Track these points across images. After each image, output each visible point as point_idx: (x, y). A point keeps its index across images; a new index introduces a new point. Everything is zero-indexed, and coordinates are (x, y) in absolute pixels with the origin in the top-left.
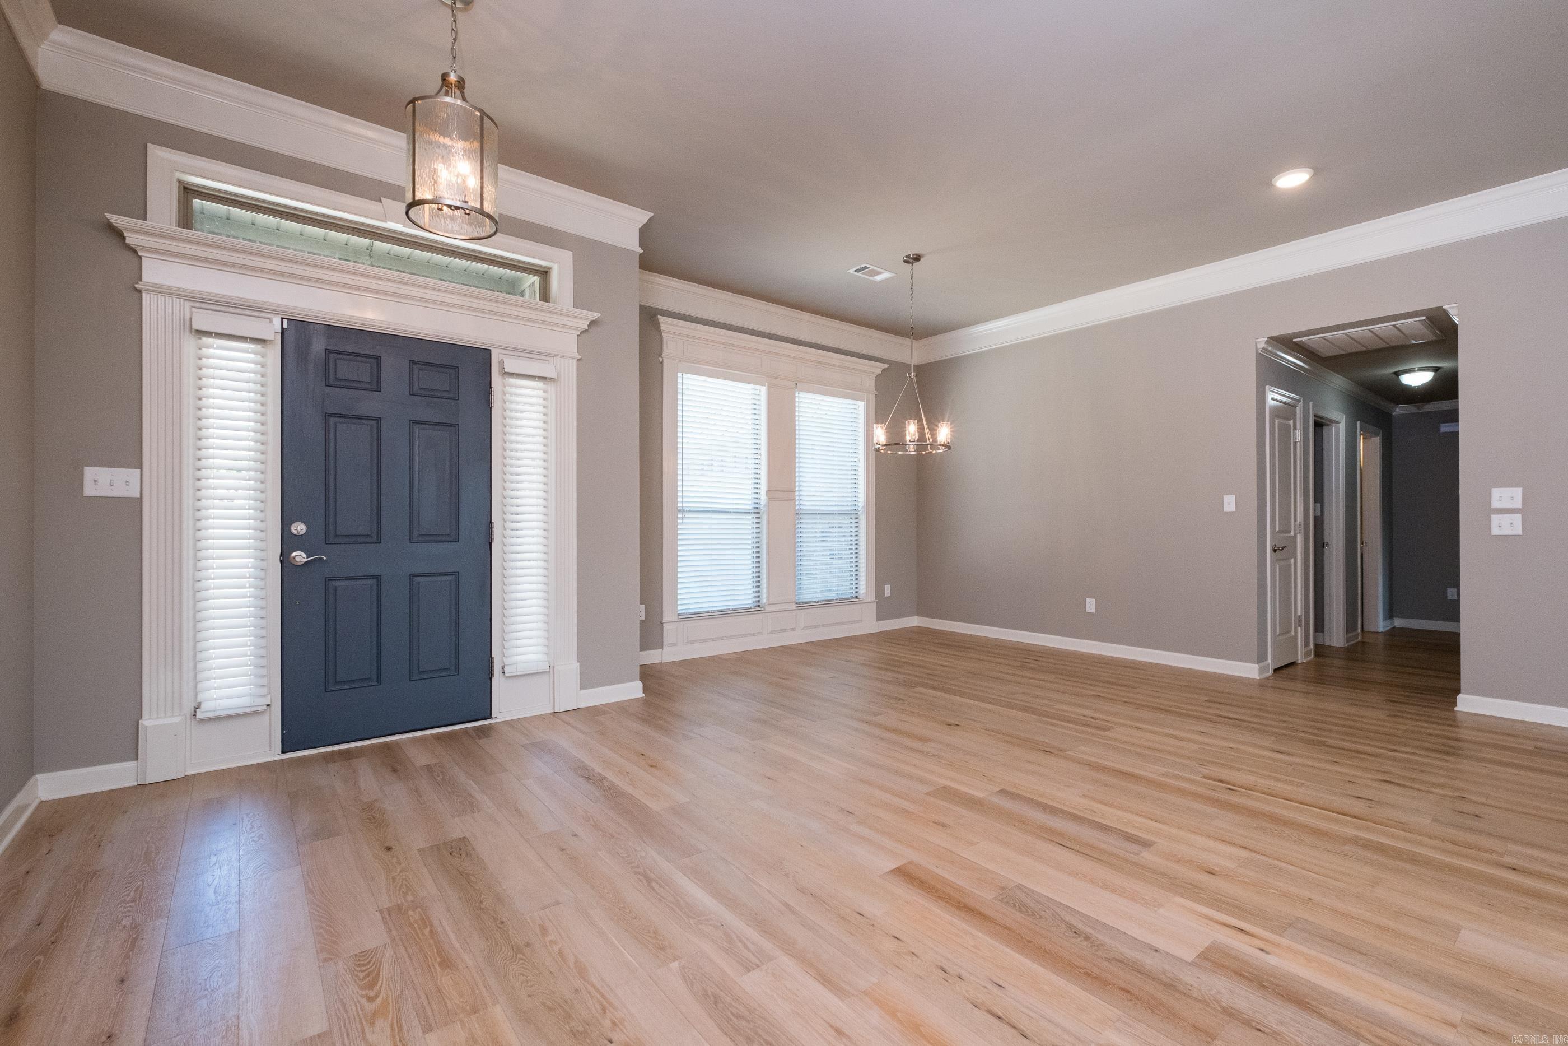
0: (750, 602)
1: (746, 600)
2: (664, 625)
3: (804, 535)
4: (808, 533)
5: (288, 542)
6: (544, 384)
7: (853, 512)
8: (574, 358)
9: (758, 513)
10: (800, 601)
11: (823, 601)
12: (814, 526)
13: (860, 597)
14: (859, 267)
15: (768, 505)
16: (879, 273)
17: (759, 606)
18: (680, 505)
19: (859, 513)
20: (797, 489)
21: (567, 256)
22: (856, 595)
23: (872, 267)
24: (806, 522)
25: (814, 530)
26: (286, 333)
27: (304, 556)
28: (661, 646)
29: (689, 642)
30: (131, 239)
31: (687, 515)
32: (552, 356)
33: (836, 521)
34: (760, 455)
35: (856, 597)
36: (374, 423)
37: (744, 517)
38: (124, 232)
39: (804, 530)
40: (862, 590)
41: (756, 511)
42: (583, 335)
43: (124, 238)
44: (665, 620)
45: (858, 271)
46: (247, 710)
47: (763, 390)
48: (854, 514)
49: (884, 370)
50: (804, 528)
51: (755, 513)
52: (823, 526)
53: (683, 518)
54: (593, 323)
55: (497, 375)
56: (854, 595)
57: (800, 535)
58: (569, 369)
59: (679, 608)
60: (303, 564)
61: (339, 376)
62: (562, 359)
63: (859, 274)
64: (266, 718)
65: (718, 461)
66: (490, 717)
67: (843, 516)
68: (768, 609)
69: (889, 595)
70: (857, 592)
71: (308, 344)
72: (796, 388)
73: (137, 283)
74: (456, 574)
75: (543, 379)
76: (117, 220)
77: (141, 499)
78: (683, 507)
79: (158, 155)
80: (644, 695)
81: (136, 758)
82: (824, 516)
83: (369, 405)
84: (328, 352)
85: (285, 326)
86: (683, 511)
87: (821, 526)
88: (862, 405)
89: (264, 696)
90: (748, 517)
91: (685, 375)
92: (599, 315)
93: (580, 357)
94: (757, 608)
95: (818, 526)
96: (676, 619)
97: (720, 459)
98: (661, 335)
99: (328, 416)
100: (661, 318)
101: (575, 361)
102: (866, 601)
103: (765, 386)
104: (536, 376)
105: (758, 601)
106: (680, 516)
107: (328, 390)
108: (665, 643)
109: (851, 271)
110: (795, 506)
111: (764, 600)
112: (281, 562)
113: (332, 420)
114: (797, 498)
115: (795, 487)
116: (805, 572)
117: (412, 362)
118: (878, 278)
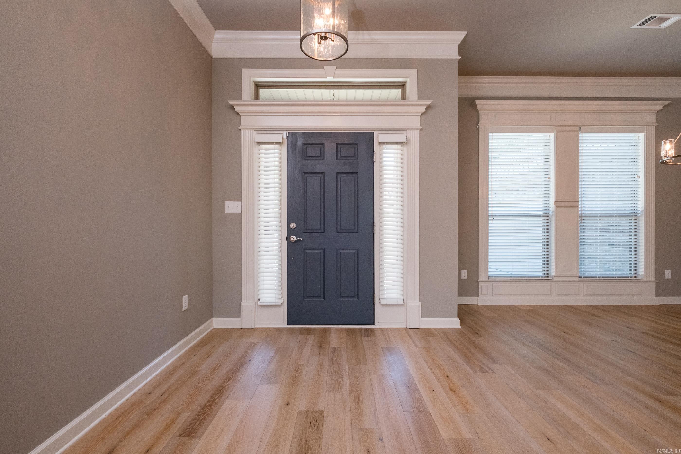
0: (541, 274)
1: (539, 272)
2: (479, 283)
3: (586, 231)
4: (589, 229)
5: (290, 232)
6: (401, 146)
7: (632, 215)
8: (417, 129)
9: (548, 216)
10: (583, 276)
11: (603, 277)
12: (595, 225)
13: (639, 277)
14: (644, 20)
15: (556, 211)
16: (666, 19)
17: (548, 277)
18: (490, 212)
19: (639, 215)
20: (580, 199)
21: (414, 72)
22: (635, 275)
23: (658, 15)
24: (588, 222)
25: (594, 228)
26: (288, 138)
27: (295, 238)
28: (477, 295)
29: (496, 295)
30: (237, 109)
31: (495, 218)
32: (405, 130)
33: (617, 220)
34: (550, 178)
35: (635, 277)
36: (321, 175)
37: (537, 219)
38: (234, 106)
39: (586, 228)
40: (641, 272)
41: (546, 215)
42: (423, 116)
43: (234, 109)
44: (479, 280)
45: (643, 24)
46: (274, 304)
47: (552, 135)
48: (634, 217)
49: (665, 106)
50: (586, 226)
51: (545, 216)
52: (603, 225)
53: (492, 220)
54: (429, 108)
55: (377, 145)
56: (633, 275)
57: (582, 231)
58: (415, 136)
59: (489, 273)
60: (295, 242)
61: (308, 155)
62: (411, 131)
63: (644, 27)
64: (281, 309)
65: (522, 187)
66: (373, 324)
67: (622, 218)
68: (555, 280)
69: (670, 277)
70: (635, 273)
71: (296, 142)
72: (580, 130)
73: (239, 126)
74: (357, 249)
75: (400, 143)
76: (232, 102)
77: (241, 213)
78: (492, 213)
79: (246, 72)
80: (460, 327)
81: (239, 317)
82: (604, 218)
83: (319, 167)
84: (304, 144)
85: (288, 136)
86: (492, 216)
87: (600, 225)
88: (641, 136)
89: (280, 299)
90: (539, 219)
91: (494, 134)
92: (431, 101)
93: (421, 128)
94: (547, 277)
95: (598, 225)
96: (487, 280)
97: (524, 186)
98: (477, 111)
99: (304, 174)
100: (477, 102)
101: (418, 131)
102: (645, 280)
103: (554, 132)
104: (397, 142)
105: (548, 274)
106: (490, 218)
107: (304, 162)
108: (480, 294)
109: (635, 26)
110: (578, 211)
111: (552, 272)
112: (287, 240)
113: (305, 175)
114: (580, 206)
115: (578, 198)
116: (586, 257)
117: (338, 144)
118: (665, 25)
